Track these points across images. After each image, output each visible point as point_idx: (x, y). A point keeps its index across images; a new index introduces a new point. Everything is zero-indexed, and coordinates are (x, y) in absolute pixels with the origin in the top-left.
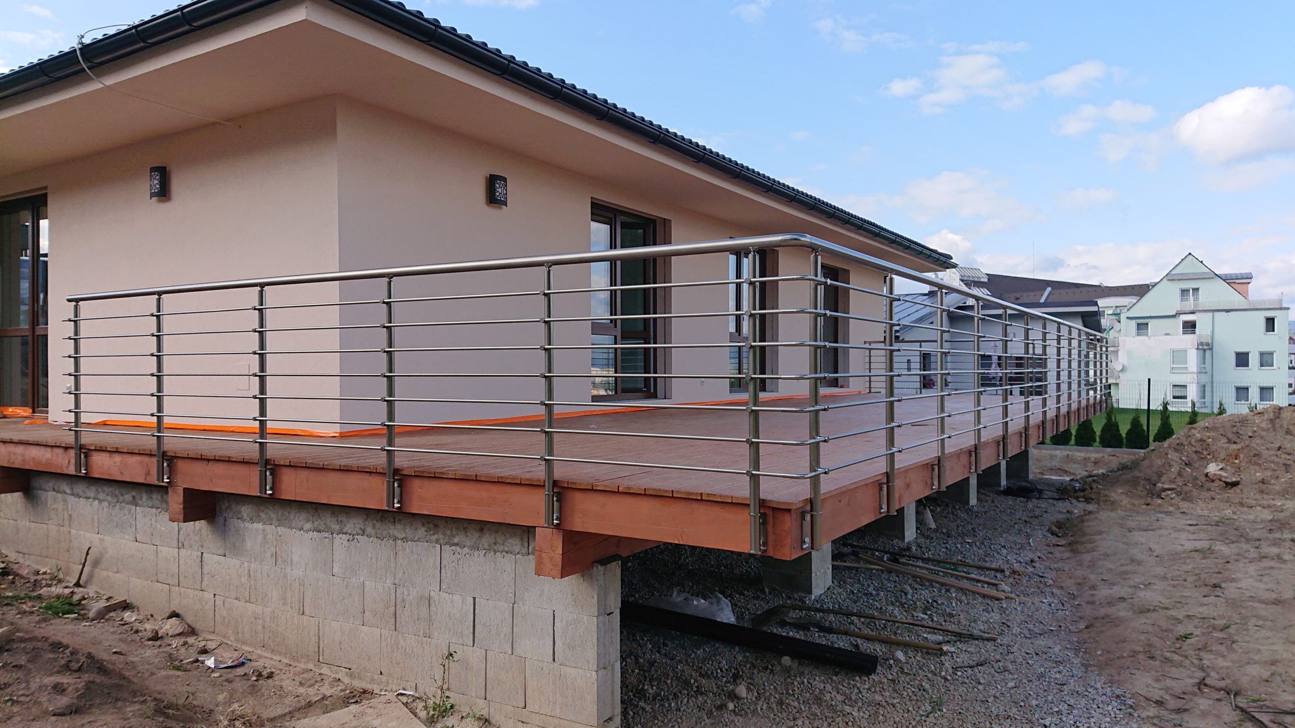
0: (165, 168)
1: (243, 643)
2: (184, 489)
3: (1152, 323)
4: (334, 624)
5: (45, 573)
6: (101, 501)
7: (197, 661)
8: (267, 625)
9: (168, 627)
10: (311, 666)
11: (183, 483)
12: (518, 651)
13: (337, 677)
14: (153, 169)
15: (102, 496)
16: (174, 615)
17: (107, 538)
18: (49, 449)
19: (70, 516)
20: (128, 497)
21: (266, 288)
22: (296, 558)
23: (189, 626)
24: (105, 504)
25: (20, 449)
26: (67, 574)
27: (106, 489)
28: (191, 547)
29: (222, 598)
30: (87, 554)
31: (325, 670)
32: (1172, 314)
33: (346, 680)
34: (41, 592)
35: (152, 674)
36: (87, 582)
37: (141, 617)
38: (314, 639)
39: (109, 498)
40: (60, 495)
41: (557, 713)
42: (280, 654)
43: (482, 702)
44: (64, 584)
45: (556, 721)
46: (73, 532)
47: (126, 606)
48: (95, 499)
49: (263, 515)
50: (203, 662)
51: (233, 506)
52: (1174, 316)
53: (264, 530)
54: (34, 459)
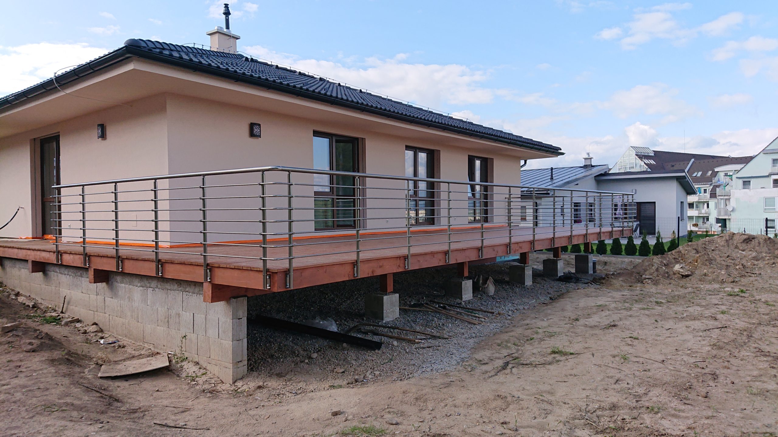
0: (103, 125)
1: (119, 335)
2: (94, 269)
3: (753, 181)
4: (149, 326)
5: (50, 308)
6: (70, 276)
7: (97, 341)
8: (127, 327)
9: (91, 329)
10: (141, 344)
11: (94, 266)
12: (208, 335)
13: (150, 348)
14: (99, 125)
15: (70, 273)
16: (95, 324)
17: (72, 292)
18: (48, 253)
19: (59, 282)
20: (79, 274)
21: (118, 184)
22: (135, 298)
23: (100, 329)
24: (71, 277)
25: (39, 253)
26: (59, 308)
27: (71, 270)
28: (101, 294)
29: (112, 316)
30: (65, 299)
31: (146, 345)
32: (766, 175)
33: (153, 349)
34: (46, 315)
35: (75, 344)
36: (65, 311)
37: (83, 326)
38: (142, 333)
39: (73, 274)
40: (56, 273)
41: (220, 359)
42: (131, 339)
43: (196, 356)
44: (57, 312)
45: (220, 362)
46: (61, 289)
47: (78, 321)
48: (68, 275)
49: (125, 281)
50: (100, 342)
51: (115, 277)
52: (767, 176)
53: (125, 287)
54: (43, 257)
